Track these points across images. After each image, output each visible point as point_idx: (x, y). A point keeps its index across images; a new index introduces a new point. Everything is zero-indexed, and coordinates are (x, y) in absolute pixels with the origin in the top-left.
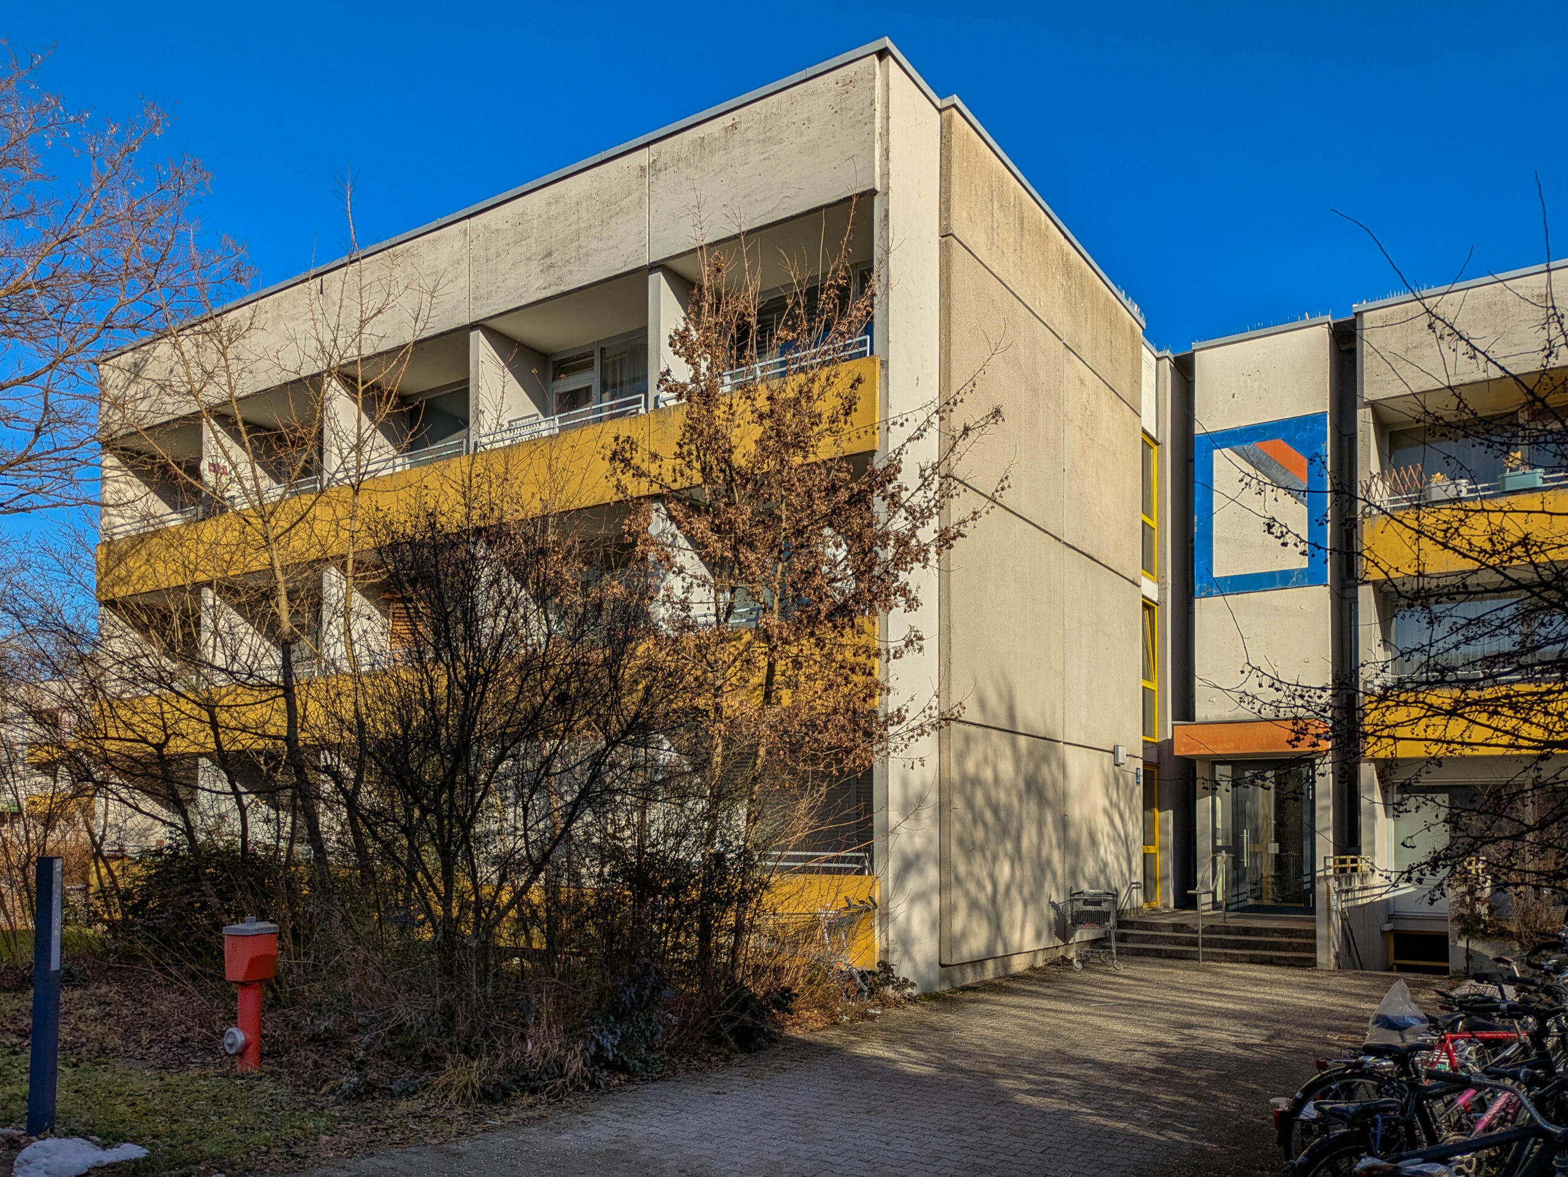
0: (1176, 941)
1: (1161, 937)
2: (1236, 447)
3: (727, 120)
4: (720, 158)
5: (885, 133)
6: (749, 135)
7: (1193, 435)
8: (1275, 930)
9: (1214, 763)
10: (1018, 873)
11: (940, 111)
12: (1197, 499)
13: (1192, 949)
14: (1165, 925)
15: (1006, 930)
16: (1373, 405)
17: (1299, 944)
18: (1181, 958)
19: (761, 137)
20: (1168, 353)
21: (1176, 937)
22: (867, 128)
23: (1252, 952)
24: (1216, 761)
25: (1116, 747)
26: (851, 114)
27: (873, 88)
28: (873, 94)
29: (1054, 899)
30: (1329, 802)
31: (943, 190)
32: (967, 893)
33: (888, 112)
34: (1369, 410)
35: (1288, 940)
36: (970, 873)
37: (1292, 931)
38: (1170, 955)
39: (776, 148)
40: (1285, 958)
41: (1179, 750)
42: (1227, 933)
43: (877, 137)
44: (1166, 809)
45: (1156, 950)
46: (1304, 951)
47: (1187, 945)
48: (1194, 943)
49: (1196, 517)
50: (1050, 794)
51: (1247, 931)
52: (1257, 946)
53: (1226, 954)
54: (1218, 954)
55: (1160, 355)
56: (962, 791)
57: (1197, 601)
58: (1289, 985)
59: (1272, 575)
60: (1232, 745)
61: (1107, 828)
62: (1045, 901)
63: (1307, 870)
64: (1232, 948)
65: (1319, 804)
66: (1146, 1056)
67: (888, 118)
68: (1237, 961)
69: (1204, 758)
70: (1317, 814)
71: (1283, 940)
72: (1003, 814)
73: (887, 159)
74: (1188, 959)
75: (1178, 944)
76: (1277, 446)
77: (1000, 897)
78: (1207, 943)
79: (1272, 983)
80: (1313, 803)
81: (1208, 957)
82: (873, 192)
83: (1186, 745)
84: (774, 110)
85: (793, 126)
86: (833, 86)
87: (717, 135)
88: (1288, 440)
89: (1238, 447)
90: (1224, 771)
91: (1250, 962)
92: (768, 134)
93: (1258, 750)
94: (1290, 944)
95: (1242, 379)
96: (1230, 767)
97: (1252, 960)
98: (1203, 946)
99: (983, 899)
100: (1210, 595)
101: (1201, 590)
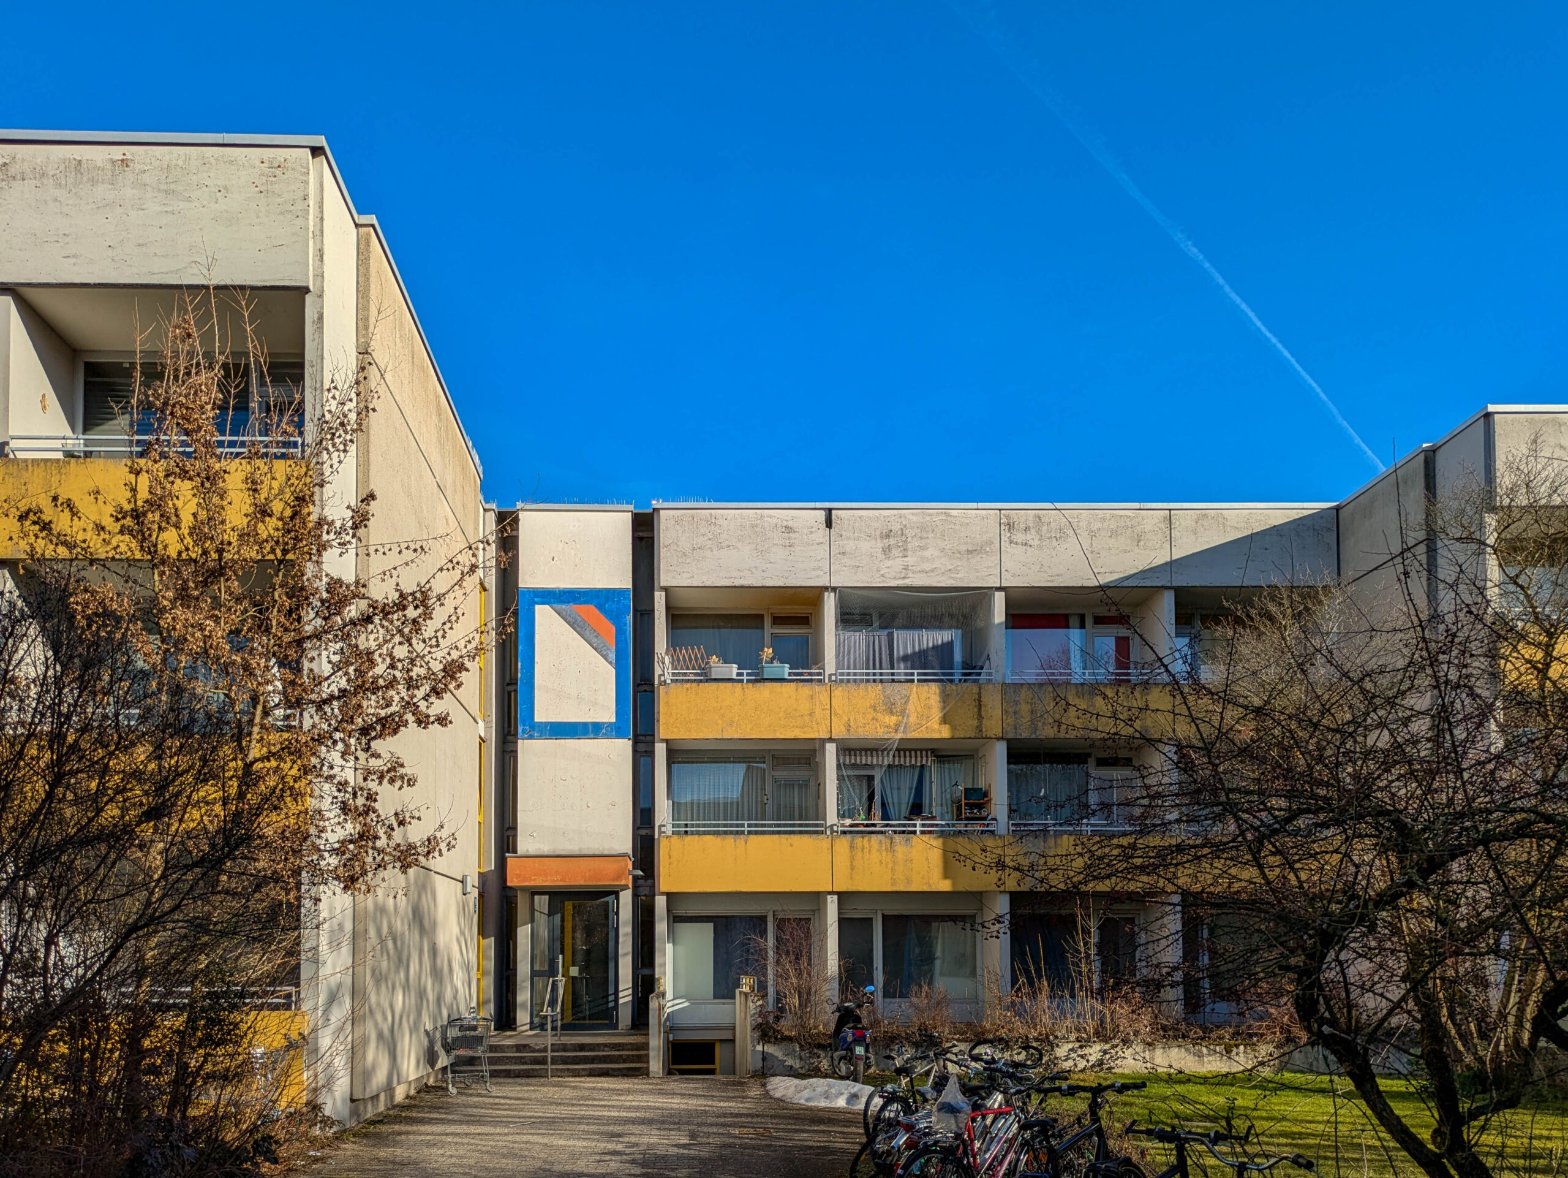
0: (521, 1061)
1: (507, 1058)
2: (555, 605)
3: (117, 152)
4: (102, 191)
5: (318, 233)
6: (146, 178)
7: (517, 588)
8: (605, 1045)
9: (533, 894)
10: (407, 1001)
11: (357, 225)
12: (520, 648)
13: (542, 1067)
14: (508, 1046)
15: (399, 1059)
16: (666, 589)
17: (628, 1056)
18: (528, 1077)
19: (163, 187)
20: (494, 506)
21: (522, 1058)
22: (299, 222)
23: (591, 1066)
24: (535, 892)
25: (465, 877)
26: (279, 200)
27: (307, 182)
28: (306, 188)
29: (427, 1027)
30: (629, 929)
31: (360, 306)
32: (376, 1025)
33: (322, 212)
34: (663, 594)
35: (617, 1053)
36: (378, 1004)
37: (619, 1045)
38: (518, 1075)
39: (182, 205)
40: (619, 1069)
41: (512, 881)
42: (565, 1050)
43: (311, 235)
44: (489, 937)
45: (506, 1070)
46: (632, 1062)
47: (531, 1064)
48: (543, 1061)
49: (519, 664)
50: (426, 923)
51: (582, 1047)
52: (591, 1060)
53: (568, 1070)
54: (562, 1070)
55: (487, 506)
56: (375, 920)
57: (520, 741)
58: (644, 1092)
59: (585, 725)
60: (559, 877)
61: (458, 955)
62: (422, 1030)
63: (611, 990)
64: (571, 1064)
65: (621, 931)
66: (619, 1164)
67: (322, 219)
68: (579, 1076)
69: (524, 889)
70: (621, 940)
71: (614, 1053)
72: (399, 943)
73: (322, 260)
74: (535, 1077)
75: (524, 1064)
76: (590, 611)
77: (396, 1027)
78: (554, 1061)
79: (629, 1091)
80: (617, 930)
81: (557, 1073)
82: (306, 290)
83: (518, 876)
84: (180, 163)
85: (205, 188)
86: (258, 163)
87: (100, 164)
88: (600, 607)
89: (558, 606)
90: (542, 903)
91: (590, 1075)
92: (172, 186)
93: (582, 883)
94: (621, 1056)
95: (561, 545)
96: (547, 897)
97: (592, 1074)
98: (552, 1063)
99: (386, 1032)
100: (531, 737)
101: (524, 731)
